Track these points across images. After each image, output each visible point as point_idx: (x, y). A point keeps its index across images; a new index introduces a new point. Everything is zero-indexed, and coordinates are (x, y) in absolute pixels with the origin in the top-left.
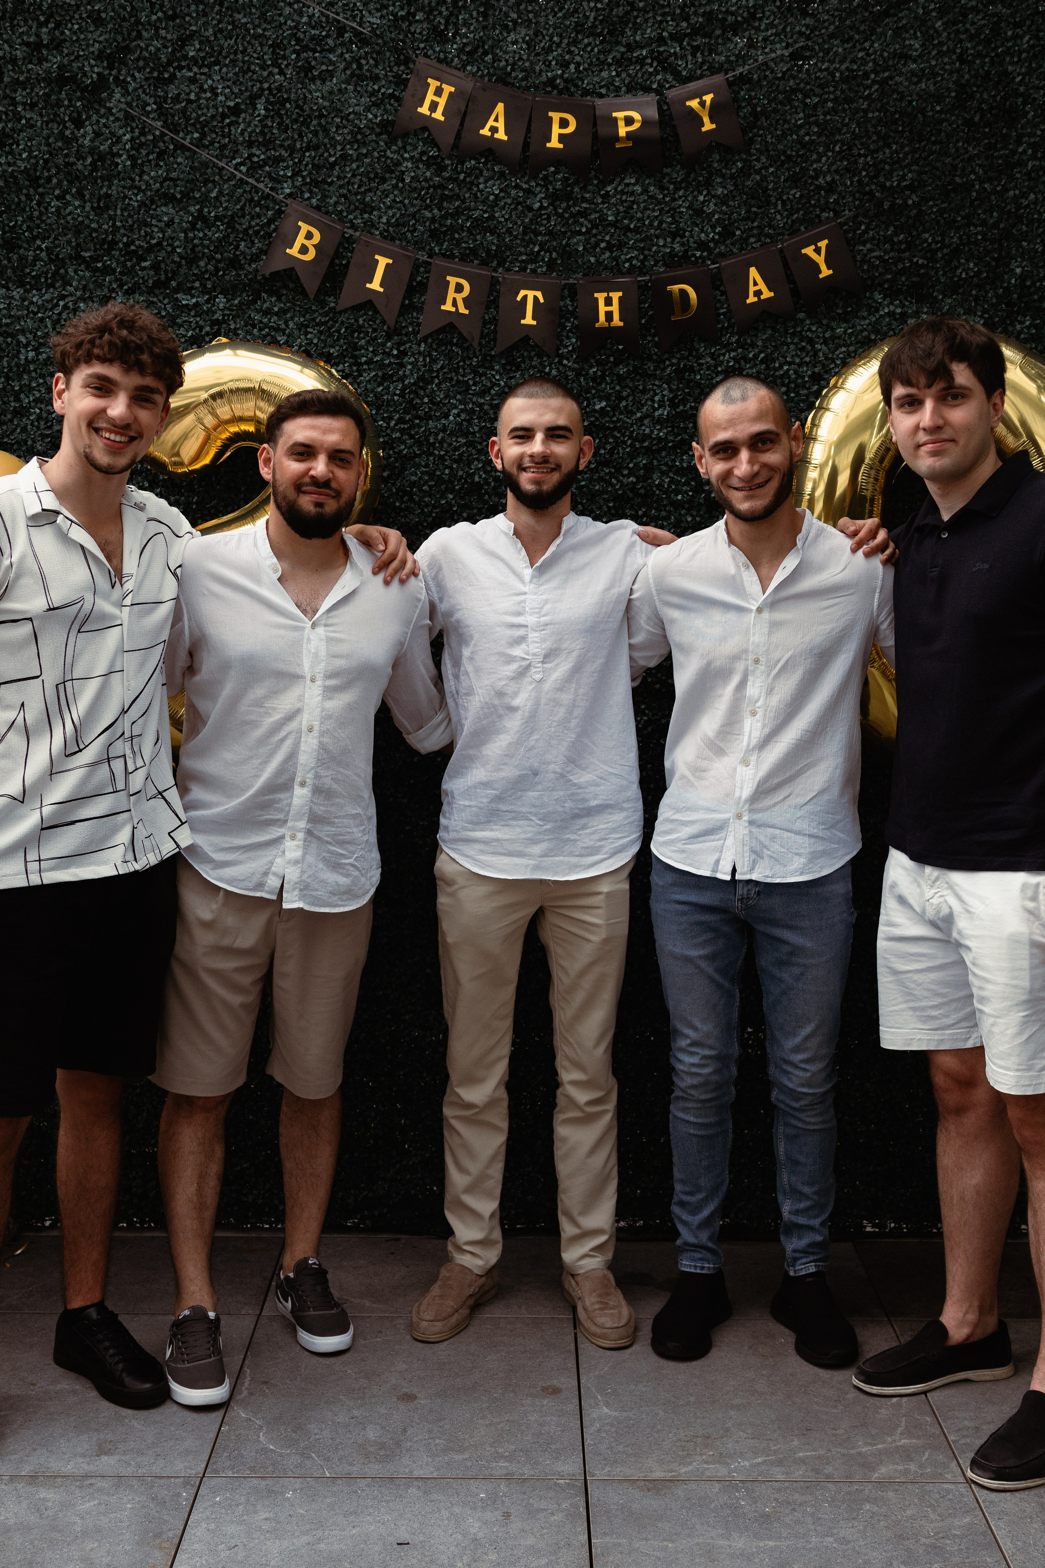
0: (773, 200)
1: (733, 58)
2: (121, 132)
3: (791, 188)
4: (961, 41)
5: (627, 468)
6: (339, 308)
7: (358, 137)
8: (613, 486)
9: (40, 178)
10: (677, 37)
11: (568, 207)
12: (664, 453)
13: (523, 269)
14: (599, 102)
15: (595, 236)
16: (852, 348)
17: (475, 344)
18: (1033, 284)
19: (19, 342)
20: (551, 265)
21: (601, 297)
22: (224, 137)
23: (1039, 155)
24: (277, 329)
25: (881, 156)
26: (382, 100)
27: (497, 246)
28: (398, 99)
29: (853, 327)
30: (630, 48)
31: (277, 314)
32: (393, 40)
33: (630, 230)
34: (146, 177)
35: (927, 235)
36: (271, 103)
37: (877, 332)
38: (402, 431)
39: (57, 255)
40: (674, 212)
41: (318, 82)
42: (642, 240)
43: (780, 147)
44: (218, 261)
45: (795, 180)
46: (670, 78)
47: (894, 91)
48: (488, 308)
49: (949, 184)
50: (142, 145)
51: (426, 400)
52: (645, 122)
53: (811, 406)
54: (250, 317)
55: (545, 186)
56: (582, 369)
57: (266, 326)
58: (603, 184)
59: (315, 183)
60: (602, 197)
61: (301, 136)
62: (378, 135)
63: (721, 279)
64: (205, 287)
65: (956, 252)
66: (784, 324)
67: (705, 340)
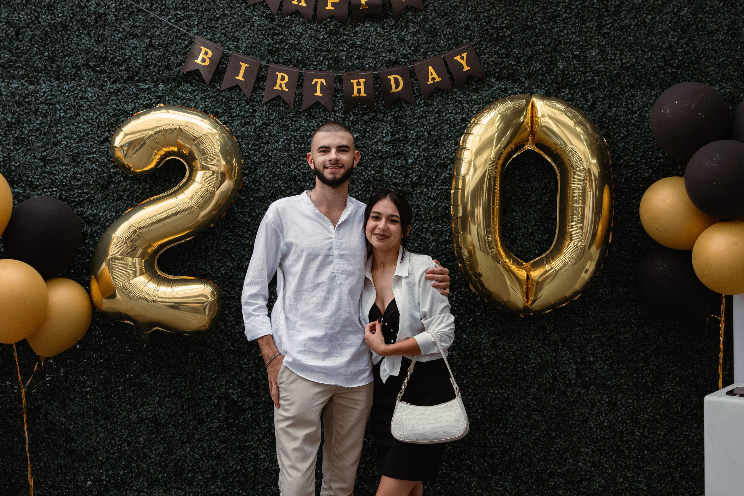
0: (439, 34)
2: (110, 3)
3: (447, 28)
5: (370, 166)
6: (221, 89)
7: (230, 5)
8: (363, 176)
9: (68, 26)
11: (337, 38)
12: (389, 159)
13: (316, 69)
16: (481, 106)
17: (292, 106)
18: (569, 73)
19: (56, 109)
20: (329, 67)
21: (355, 82)
22: (163, 5)
23: (568, 11)
24: (190, 100)
25: (491, 12)
27: (302, 58)
29: (481, 95)
31: (190, 92)
33: (368, 49)
34: (122, 25)
35: (515, 50)
37: (493, 97)
38: (255, 150)
39: (76, 65)
40: (390, 40)
42: (375, 54)
43: (441, 8)
44: (160, 67)
45: (449, 24)
49: (525, 25)
50: (120, 10)
51: (267, 134)
53: (462, 134)
54: (176, 94)
55: (325, 28)
56: (346, 117)
57: (184, 98)
58: (354, 27)
59: (210, 28)
60: (354, 33)
61: (202, 5)
62: (241, 4)
63: (414, 73)
64: (153, 79)
65: (530, 58)
66: (447, 94)
67: (408, 102)
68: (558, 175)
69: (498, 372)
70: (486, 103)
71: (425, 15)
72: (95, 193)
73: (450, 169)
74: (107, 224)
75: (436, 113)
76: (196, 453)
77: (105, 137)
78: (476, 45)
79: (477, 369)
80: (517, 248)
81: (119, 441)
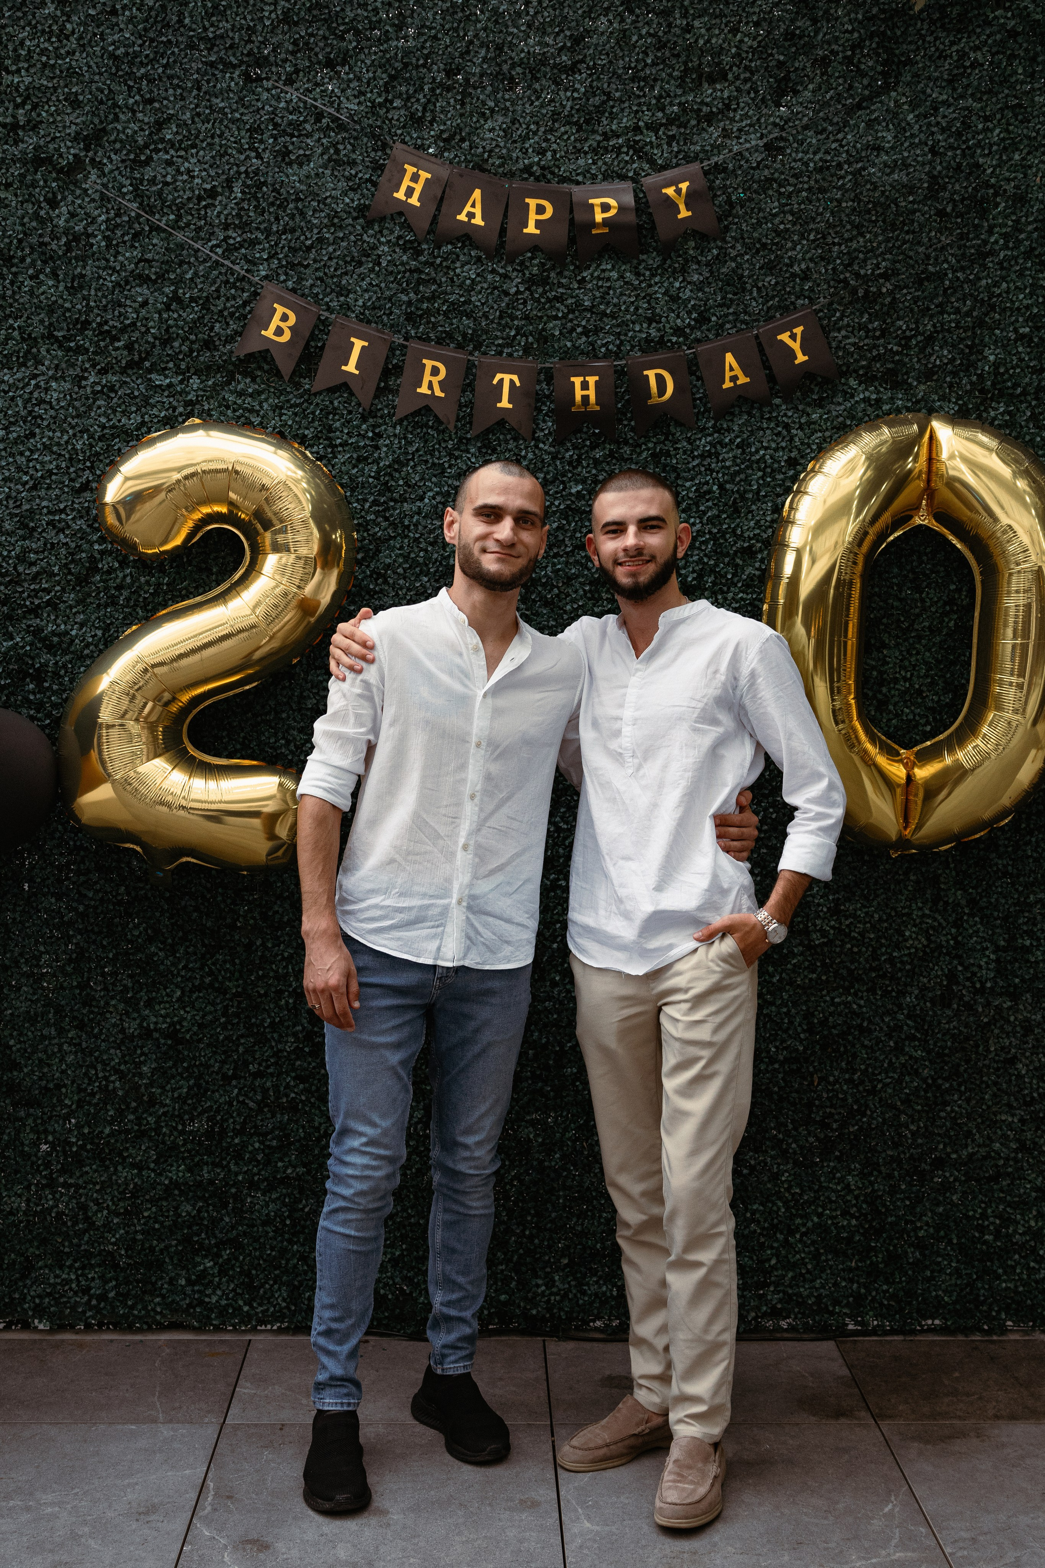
0: (748, 286)
1: (708, 148)
2: (96, 213)
3: (766, 275)
4: (933, 134)
6: (313, 390)
7: (334, 221)
9: (13, 257)
10: (653, 127)
11: (545, 292)
13: (500, 353)
14: (575, 189)
15: (571, 321)
16: (827, 434)
17: (451, 427)
18: (1007, 371)
20: (527, 350)
21: (577, 381)
22: (200, 219)
23: (1011, 245)
24: (251, 411)
25: (854, 245)
26: (359, 185)
27: (474, 330)
28: (375, 184)
29: (829, 412)
30: (606, 137)
31: (251, 395)
32: (371, 126)
33: (606, 315)
34: (120, 258)
35: (901, 323)
36: (248, 187)
37: (853, 418)
38: (377, 513)
39: (30, 335)
40: (649, 297)
41: (295, 166)
42: (618, 326)
43: (755, 235)
44: (192, 342)
45: (770, 268)
46: (646, 166)
47: (867, 182)
48: (464, 391)
49: (923, 273)
50: (117, 226)
51: (401, 482)
52: (621, 208)
53: (788, 491)
54: (224, 398)
55: (521, 271)
56: (558, 452)
57: (240, 407)
58: (579, 269)
59: (292, 266)
60: (579, 282)
61: (277, 219)
62: (355, 219)
63: (697, 364)
64: (179, 367)
65: (930, 340)
66: (760, 409)
67: (682, 425)
68: (978, 578)
69: (842, 962)
70: (838, 429)
71: (721, 248)
72: (63, 590)
73: (762, 561)
74: (86, 652)
75: (738, 447)
76: (251, 1099)
77: (83, 479)
78: (821, 311)
79: (802, 954)
80: (890, 720)
81: (104, 1070)
